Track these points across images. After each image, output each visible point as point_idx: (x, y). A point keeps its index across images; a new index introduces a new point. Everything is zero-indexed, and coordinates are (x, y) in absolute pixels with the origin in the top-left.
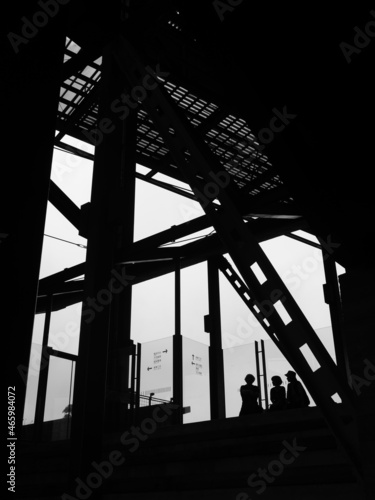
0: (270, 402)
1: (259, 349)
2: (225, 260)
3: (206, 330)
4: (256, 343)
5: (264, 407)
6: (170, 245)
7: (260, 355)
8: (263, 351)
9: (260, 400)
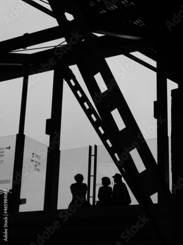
0: (97, 199)
1: (92, 153)
2: (70, 71)
3: (47, 133)
4: (90, 147)
5: (91, 202)
6: (21, 51)
7: (93, 158)
8: (95, 155)
9: (89, 197)
